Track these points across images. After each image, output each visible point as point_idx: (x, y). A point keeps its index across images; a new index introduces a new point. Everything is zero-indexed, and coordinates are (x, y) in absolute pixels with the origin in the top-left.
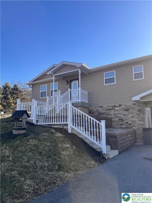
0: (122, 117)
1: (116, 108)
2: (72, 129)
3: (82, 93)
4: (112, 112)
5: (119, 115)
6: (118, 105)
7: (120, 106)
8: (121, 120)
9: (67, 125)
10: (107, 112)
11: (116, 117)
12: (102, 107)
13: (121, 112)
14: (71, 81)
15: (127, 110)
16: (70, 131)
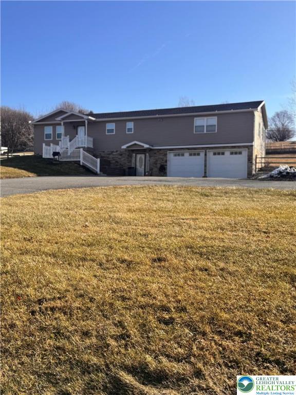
0: (118, 160)
1: (114, 153)
2: (83, 163)
3: (87, 139)
4: (111, 156)
5: (115, 159)
6: (115, 151)
7: (117, 151)
8: (117, 162)
9: (80, 161)
10: (108, 155)
11: (114, 160)
12: (104, 152)
13: (117, 156)
14: (78, 126)
15: (121, 155)
16: (81, 164)
